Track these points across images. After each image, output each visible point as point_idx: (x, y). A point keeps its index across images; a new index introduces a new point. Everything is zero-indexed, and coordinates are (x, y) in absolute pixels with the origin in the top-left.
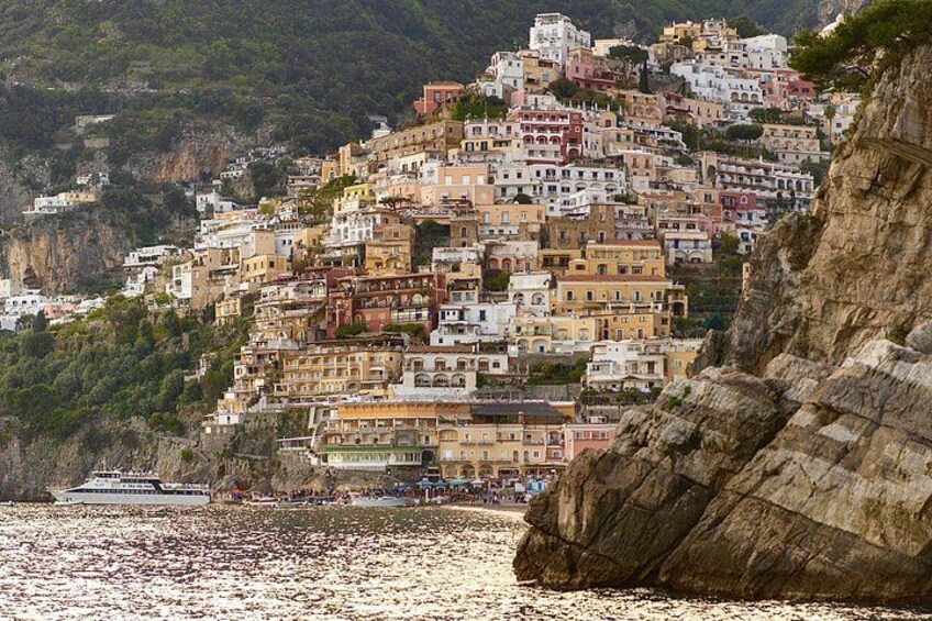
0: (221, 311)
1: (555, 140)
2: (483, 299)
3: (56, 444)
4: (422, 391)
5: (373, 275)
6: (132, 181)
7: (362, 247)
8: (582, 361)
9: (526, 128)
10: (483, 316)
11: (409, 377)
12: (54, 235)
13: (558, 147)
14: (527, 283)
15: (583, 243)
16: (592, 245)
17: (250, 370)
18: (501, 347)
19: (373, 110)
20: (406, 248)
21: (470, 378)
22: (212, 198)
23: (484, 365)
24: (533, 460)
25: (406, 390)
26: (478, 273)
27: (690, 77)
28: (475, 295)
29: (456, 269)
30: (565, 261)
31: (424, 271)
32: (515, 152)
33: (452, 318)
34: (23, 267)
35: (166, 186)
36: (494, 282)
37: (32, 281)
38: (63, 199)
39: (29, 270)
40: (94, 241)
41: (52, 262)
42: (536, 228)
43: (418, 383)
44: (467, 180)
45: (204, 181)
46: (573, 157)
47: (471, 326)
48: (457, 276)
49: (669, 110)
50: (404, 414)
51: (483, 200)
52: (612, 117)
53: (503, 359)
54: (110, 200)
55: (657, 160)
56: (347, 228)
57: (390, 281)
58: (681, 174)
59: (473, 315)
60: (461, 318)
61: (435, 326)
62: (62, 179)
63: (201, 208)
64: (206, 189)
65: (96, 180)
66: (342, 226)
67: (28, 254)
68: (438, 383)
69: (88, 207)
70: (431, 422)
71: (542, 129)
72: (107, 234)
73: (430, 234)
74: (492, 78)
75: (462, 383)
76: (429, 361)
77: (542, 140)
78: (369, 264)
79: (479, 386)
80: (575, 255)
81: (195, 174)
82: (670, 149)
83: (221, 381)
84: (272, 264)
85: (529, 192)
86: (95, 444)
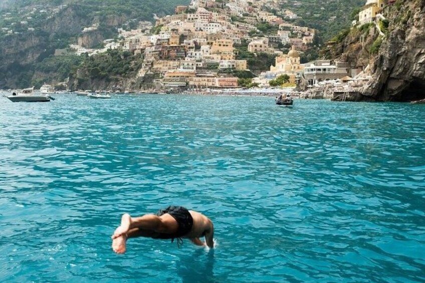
0: (136, 52)
1: (207, 18)
2: (195, 51)
3: (99, 81)
4: (185, 70)
5: (172, 45)
6: (104, 26)
7: (169, 39)
8: (218, 64)
9: (201, 16)
10: (196, 54)
11: (182, 67)
12: (88, 36)
13: (207, 20)
14: (204, 47)
15: (215, 40)
16: (217, 40)
17: (146, 65)
18: (200, 61)
19: (153, 13)
20: (178, 39)
21: (195, 67)
22: (121, 29)
23: (197, 65)
24: (209, 85)
25: (181, 69)
26: (194, 45)
27: (230, 7)
28: (194, 49)
29: (189, 44)
30: (212, 43)
31: (182, 45)
32: (199, 20)
33: (189, 55)
34: (81, 43)
35: (111, 27)
36: (198, 47)
37: (83, 46)
38: (90, 29)
39: (83, 44)
40: (96, 37)
41: (87, 42)
42: (205, 36)
43: (184, 68)
44: (190, 26)
45: (119, 26)
46: (211, 22)
47: (194, 57)
48: (190, 46)
49: (227, 13)
50: (182, 75)
51: (193, 30)
52: (217, 14)
53: (201, 63)
54: (100, 29)
55: (227, 23)
56: (165, 35)
57: (176, 47)
58: (232, 26)
59: (194, 54)
60: (191, 54)
61: (186, 56)
62: (89, 24)
63: (119, 31)
64: (120, 28)
65: (97, 25)
66: (163, 35)
67: (83, 40)
68: (188, 68)
69: (96, 30)
70: (188, 77)
71: (204, 16)
72: (99, 36)
73: (183, 37)
74: (192, 5)
75: (193, 68)
76: (186, 64)
77: (204, 18)
78: (170, 43)
79: (196, 69)
80: (214, 42)
81: (117, 24)
82: (229, 21)
83: (140, 67)
84: (147, 43)
85: (202, 29)
86: (109, 80)
